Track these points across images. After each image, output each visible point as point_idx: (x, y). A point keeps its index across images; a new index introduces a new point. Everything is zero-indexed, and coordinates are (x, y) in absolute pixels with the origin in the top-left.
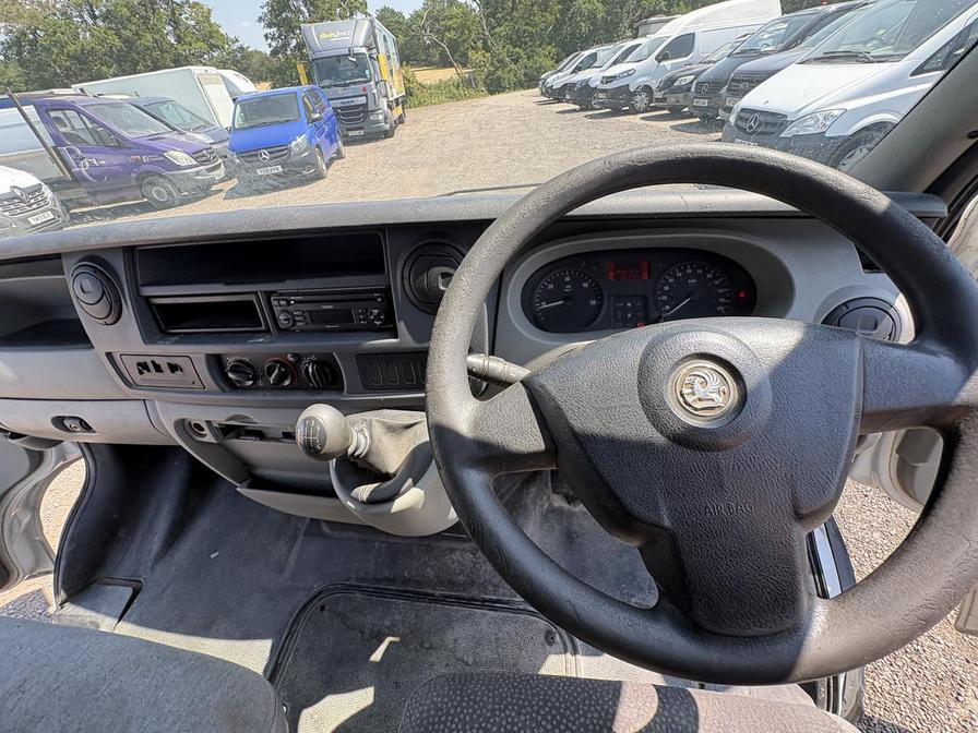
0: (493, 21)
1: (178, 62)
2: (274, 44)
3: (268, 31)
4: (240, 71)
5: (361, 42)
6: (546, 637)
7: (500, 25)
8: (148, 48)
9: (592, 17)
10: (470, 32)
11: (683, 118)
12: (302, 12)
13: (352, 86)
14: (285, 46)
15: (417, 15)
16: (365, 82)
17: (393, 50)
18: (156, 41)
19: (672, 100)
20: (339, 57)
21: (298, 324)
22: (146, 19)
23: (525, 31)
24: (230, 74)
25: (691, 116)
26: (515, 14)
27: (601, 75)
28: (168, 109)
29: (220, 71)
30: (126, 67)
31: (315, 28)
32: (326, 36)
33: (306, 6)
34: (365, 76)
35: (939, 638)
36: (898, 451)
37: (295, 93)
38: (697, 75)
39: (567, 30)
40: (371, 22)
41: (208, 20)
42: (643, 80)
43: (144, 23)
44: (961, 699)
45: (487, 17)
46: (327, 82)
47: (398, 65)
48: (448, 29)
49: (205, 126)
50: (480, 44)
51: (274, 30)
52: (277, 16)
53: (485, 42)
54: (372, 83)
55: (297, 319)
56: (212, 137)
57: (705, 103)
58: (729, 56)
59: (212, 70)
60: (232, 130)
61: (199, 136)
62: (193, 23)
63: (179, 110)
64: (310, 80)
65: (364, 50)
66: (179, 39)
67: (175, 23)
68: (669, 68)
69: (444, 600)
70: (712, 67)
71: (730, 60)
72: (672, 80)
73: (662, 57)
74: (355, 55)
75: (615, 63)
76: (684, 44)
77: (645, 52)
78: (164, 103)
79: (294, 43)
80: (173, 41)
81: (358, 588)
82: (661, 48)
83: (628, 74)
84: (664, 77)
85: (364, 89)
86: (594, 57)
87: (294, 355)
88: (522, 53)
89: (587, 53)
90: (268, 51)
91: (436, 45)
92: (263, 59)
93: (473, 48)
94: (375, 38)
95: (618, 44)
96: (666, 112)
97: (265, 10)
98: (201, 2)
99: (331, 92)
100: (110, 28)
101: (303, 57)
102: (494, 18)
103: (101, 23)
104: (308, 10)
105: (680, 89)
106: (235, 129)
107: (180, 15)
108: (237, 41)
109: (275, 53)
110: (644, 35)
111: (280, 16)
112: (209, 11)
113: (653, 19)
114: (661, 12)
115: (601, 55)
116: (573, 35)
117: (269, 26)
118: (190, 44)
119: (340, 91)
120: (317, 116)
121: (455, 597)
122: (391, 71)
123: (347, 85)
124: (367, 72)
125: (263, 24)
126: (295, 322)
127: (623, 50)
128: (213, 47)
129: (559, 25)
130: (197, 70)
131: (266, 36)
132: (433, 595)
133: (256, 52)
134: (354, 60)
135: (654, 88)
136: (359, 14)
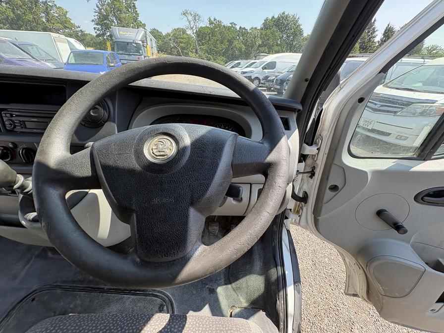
0: (201, 43)
1: (45, 30)
2: (98, 32)
3: (96, 26)
4: (78, 40)
5: (139, 39)
6: (160, 308)
7: (203, 45)
8: (29, 21)
9: (240, 50)
10: (190, 46)
11: (271, 92)
12: (114, 22)
13: (133, 56)
14: (103, 34)
15: (168, 35)
16: (139, 55)
17: (154, 45)
18: (35, 19)
19: (267, 84)
20: (128, 43)
21: (17, 127)
22: (30, 9)
23: (213, 49)
24: (72, 40)
25: (273, 91)
26: (210, 42)
27: (241, 71)
28: (32, 48)
29: (66, 38)
30: (14, 26)
31: (118, 29)
32: (123, 33)
33: (116, 20)
34: (140, 53)
35: (346, 303)
36: (313, 213)
37: (103, 53)
38: (276, 76)
39: (230, 52)
40: (145, 32)
41: (65, 16)
42: (256, 75)
43: (29, 10)
44: (352, 330)
45: (198, 41)
46: (121, 52)
47: (156, 52)
48: (181, 42)
49: (52, 60)
50: (194, 51)
51: (99, 27)
52: (101, 21)
53: (196, 50)
54: (143, 56)
55: (16, 124)
56: (55, 65)
57: (279, 87)
58: (288, 72)
59: (63, 37)
60: (67, 64)
61: (47, 64)
62: (57, 15)
63: (40, 50)
64: (113, 49)
65: (140, 42)
66: (48, 21)
67: (47, 12)
68: (267, 72)
69: (109, 291)
70: (282, 75)
71: (288, 73)
72: (267, 77)
73: (264, 68)
74: (135, 43)
75: (247, 67)
76: (272, 65)
77: (258, 65)
78: (31, 45)
79: (108, 34)
80: (44, 20)
81: (60, 287)
82: (264, 65)
83: (251, 72)
84: (264, 76)
85: (139, 58)
86: (239, 64)
87: (13, 143)
88: (212, 58)
89: (237, 62)
90: (95, 35)
91: (175, 47)
92: (92, 38)
93: (192, 52)
94: (146, 38)
95: (249, 61)
96: (265, 89)
97: (96, 17)
98: (63, 7)
99: (122, 57)
100: (9, 8)
101: (112, 40)
102: (201, 42)
103: (4, 5)
104: (117, 22)
105: (270, 81)
106: (68, 64)
107: (51, 10)
108: (79, 27)
109: (98, 36)
110: (258, 59)
111: (103, 21)
112: (67, 12)
113: (262, 54)
114: (266, 53)
115: (242, 63)
116: (232, 55)
117: (97, 24)
118: (54, 24)
119: (127, 57)
120: (113, 65)
121: (116, 289)
122: (153, 53)
123: (131, 55)
124: (141, 51)
125: (94, 23)
126: (15, 127)
127: (250, 63)
128: (66, 27)
129: (227, 50)
130: (54, 35)
131: (95, 28)
132: (103, 289)
133: (89, 34)
134: (135, 45)
135: (261, 79)
136: (141, 28)
